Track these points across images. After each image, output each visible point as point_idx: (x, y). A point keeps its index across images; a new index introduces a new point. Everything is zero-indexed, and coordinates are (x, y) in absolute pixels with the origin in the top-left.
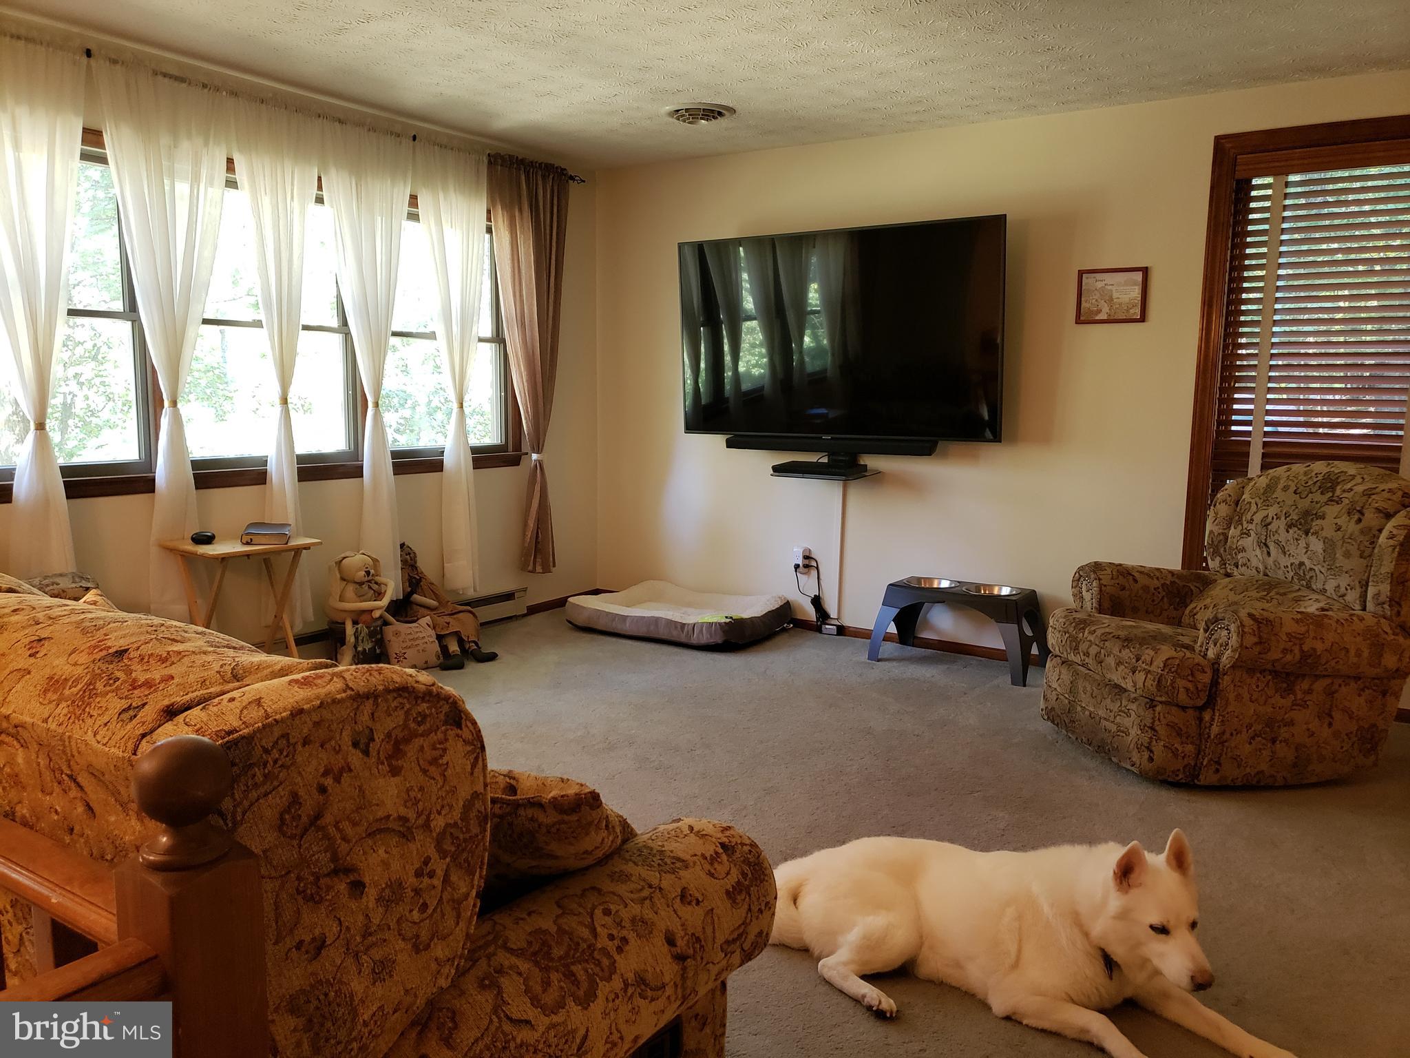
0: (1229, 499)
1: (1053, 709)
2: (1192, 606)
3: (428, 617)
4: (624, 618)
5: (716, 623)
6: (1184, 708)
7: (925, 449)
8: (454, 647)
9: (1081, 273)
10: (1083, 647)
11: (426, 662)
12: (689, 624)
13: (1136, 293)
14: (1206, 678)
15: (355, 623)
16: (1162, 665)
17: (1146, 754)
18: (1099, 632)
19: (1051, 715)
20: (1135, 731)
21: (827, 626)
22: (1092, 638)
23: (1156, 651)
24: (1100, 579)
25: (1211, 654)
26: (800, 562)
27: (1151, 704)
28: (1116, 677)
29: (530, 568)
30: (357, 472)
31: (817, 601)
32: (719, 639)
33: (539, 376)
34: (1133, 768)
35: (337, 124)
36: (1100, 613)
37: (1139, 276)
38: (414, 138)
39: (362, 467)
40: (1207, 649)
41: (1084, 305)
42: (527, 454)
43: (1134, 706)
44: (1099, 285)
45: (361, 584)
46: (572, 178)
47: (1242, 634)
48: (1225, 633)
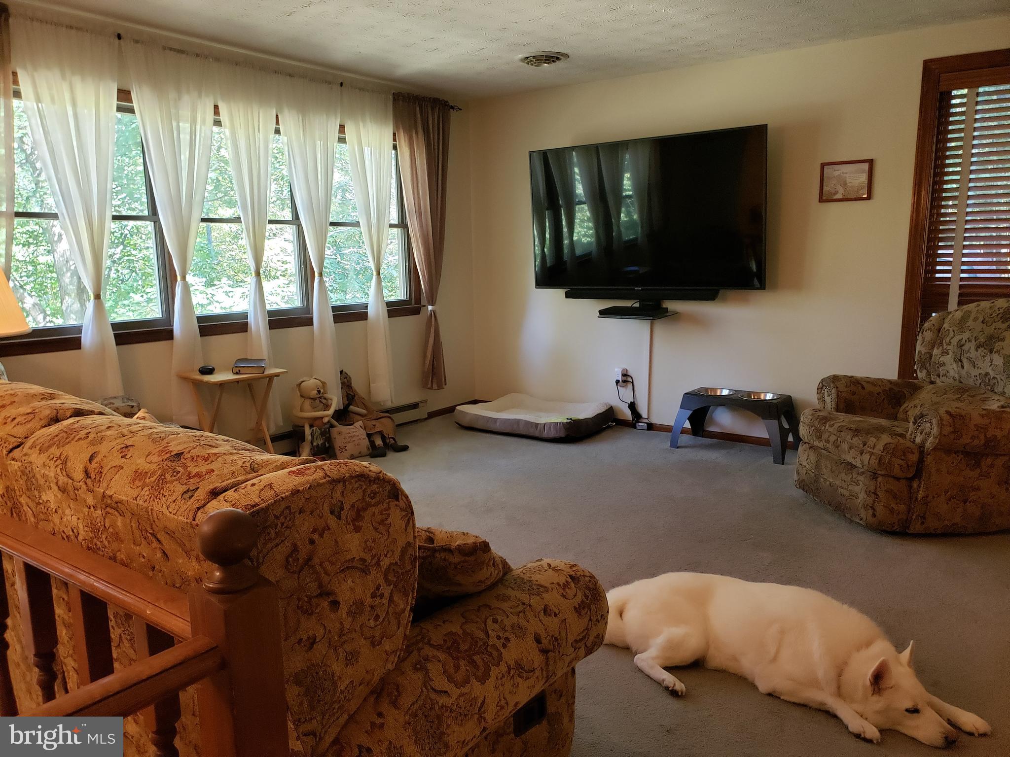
0: (933, 328)
1: (803, 480)
2: (906, 405)
3: (361, 422)
4: (495, 420)
5: (560, 423)
6: (898, 479)
7: (710, 296)
8: (379, 442)
9: (823, 166)
10: (825, 436)
11: (360, 453)
12: (541, 424)
13: (864, 178)
14: (914, 458)
15: (311, 426)
16: (882, 448)
17: (870, 512)
18: (836, 426)
19: (802, 485)
20: (862, 496)
21: (640, 424)
22: (831, 430)
23: (878, 439)
24: (837, 388)
25: (918, 440)
26: (620, 378)
27: (874, 476)
28: (849, 458)
29: (429, 386)
30: (309, 322)
31: (632, 406)
32: (562, 434)
33: (432, 251)
34: (861, 522)
35: (288, 77)
36: (837, 412)
37: (866, 166)
38: (341, 84)
39: (312, 319)
40: (915, 437)
41: (825, 188)
42: (424, 306)
43: (861, 478)
44: (837, 173)
45: (314, 399)
46: (452, 108)
47: (941, 425)
48: (929, 425)
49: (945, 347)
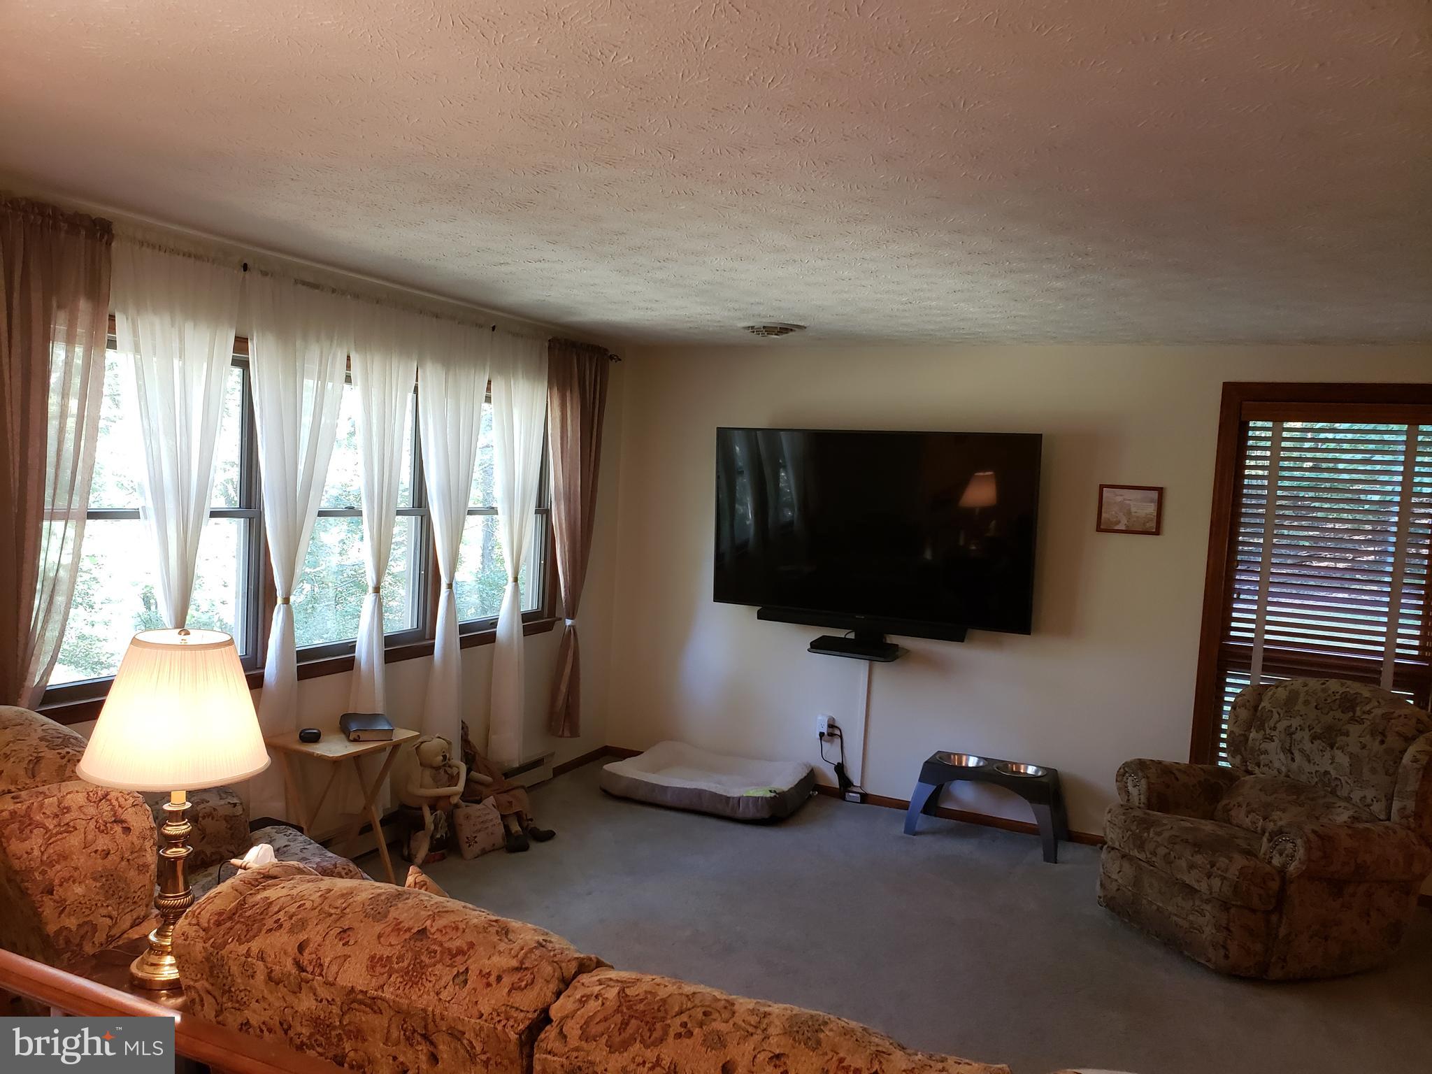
0: (1248, 704)
1: (1113, 898)
2: (1224, 802)
3: (492, 797)
4: (665, 789)
5: (762, 798)
6: (1254, 911)
7: (956, 635)
8: (516, 828)
9: (1102, 487)
10: (1150, 846)
11: (494, 845)
12: (733, 798)
13: (1151, 509)
14: (1274, 885)
15: (433, 808)
16: (1237, 873)
17: (1222, 952)
18: (1166, 834)
19: (1111, 904)
20: (1209, 931)
21: (850, 794)
22: (1159, 839)
23: (1230, 859)
24: (1148, 778)
25: (1276, 861)
26: (825, 730)
27: (1225, 906)
28: (1190, 879)
29: (560, 733)
30: (429, 650)
31: (840, 769)
32: (765, 814)
34: (1207, 964)
35: (434, 319)
36: (1148, 809)
37: (1155, 495)
38: (494, 328)
39: (433, 645)
40: (1271, 858)
41: (1104, 515)
42: (560, 619)
43: (1208, 907)
44: (1119, 499)
45: (437, 768)
46: (611, 358)
47: (1309, 849)
48: (1290, 845)
49: (1268, 731)
